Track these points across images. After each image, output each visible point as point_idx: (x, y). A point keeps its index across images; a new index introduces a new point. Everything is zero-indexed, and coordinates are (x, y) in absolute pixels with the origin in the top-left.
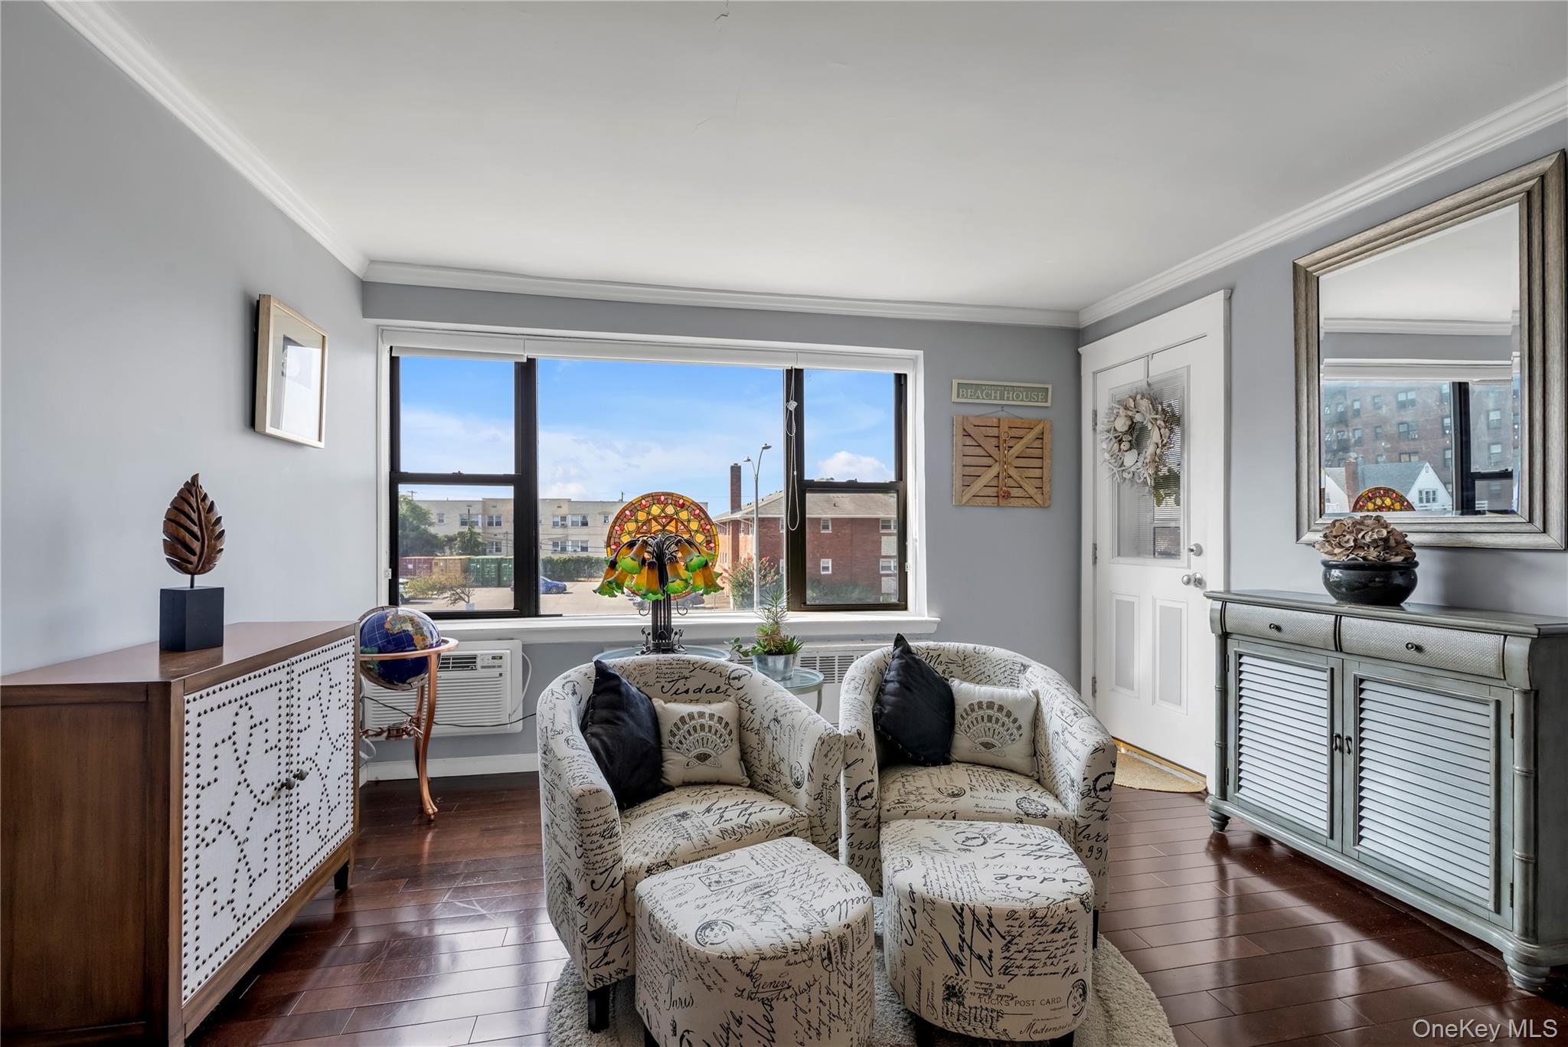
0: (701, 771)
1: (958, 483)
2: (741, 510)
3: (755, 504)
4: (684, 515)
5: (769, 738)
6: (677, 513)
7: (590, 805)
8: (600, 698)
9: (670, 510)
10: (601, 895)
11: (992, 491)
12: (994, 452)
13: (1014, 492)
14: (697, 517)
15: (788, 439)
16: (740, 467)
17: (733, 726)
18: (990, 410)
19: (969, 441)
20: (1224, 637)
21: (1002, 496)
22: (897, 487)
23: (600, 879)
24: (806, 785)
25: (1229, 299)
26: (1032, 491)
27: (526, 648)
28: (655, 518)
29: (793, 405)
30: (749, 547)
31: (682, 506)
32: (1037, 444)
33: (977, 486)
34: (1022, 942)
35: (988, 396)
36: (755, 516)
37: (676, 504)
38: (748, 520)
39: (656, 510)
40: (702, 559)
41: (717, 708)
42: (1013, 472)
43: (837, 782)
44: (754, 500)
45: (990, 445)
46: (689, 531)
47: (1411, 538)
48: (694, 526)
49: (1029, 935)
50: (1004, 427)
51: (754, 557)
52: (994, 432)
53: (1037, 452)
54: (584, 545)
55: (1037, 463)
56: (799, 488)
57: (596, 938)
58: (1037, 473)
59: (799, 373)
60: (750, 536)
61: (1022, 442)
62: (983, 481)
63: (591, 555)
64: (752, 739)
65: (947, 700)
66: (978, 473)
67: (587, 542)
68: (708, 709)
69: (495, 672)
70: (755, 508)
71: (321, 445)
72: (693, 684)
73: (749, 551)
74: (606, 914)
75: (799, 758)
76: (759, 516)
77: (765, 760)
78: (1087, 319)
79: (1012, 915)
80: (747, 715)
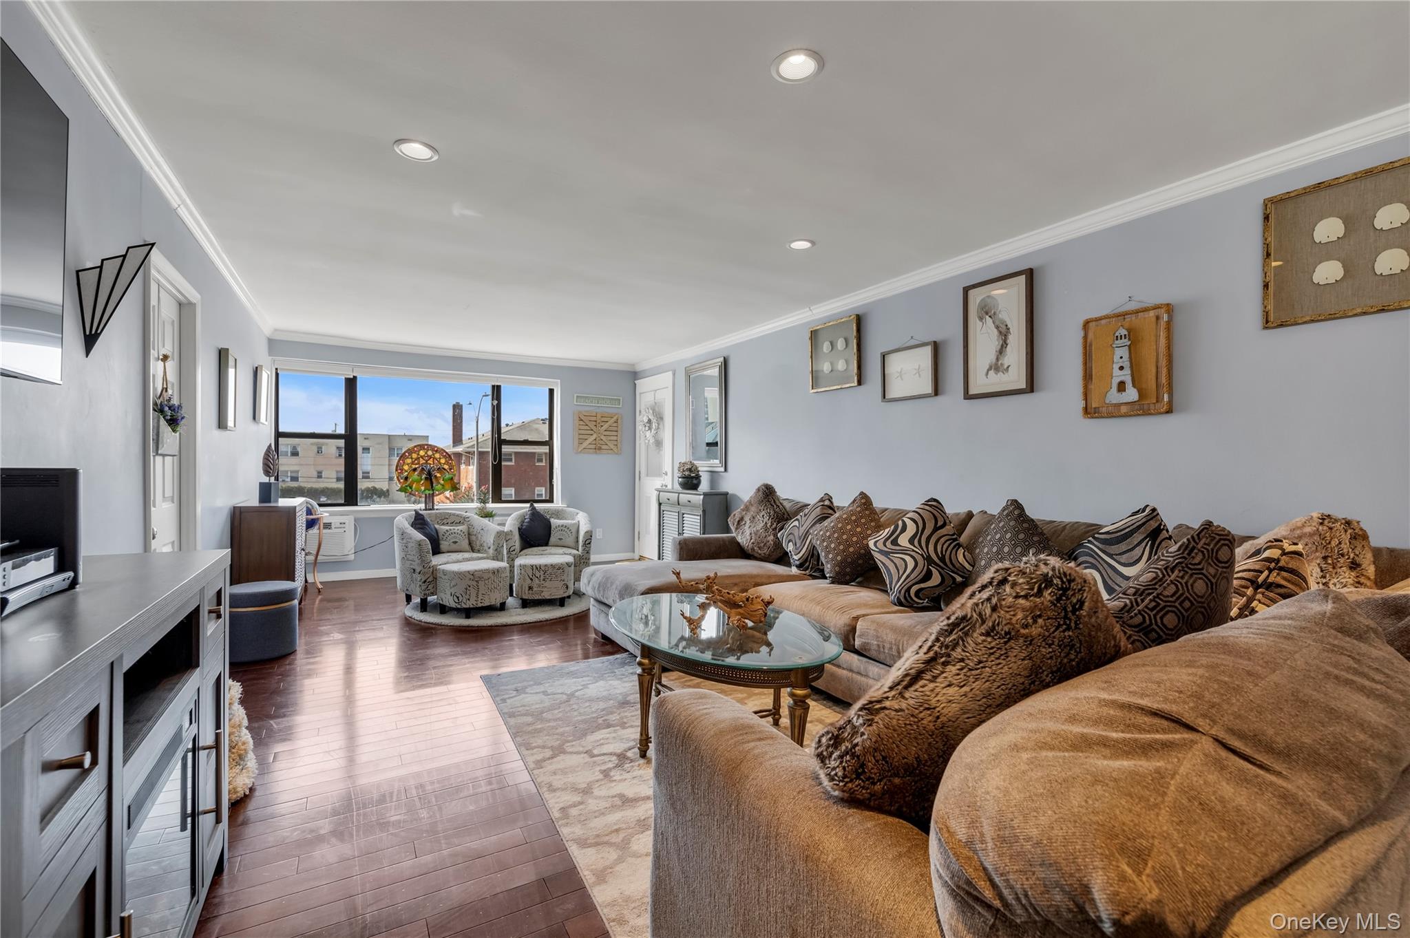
0: (454, 547)
1: (576, 442)
2: (462, 444)
3: (475, 439)
4: (437, 456)
5: (479, 536)
6: (433, 454)
7: (423, 543)
8: (417, 522)
9: (430, 453)
10: (426, 570)
11: (593, 446)
12: (594, 428)
13: (603, 447)
14: (444, 457)
15: (493, 419)
16: (462, 406)
17: (466, 533)
18: (591, 409)
19: (581, 423)
20: (660, 504)
21: (598, 449)
22: (549, 443)
23: (426, 565)
24: (492, 547)
25: (674, 374)
26: (612, 447)
27: (355, 520)
28: (422, 457)
29: (495, 402)
30: (469, 477)
31: (436, 451)
32: (615, 425)
33: (585, 444)
34: (548, 572)
35: (592, 402)
36: (475, 450)
37: (433, 450)
38: (469, 453)
39: (422, 453)
40: (451, 476)
41: (460, 528)
42: (602, 437)
43: (503, 546)
44: (475, 435)
45: (592, 425)
46: (440, 463)
47: (699, 469)
48: (443, 461)
49: (550, 571)
50: (599, 416)
51: (474, 485)
52: (594, 419)
53: (615, 429)
54: (294, 475)
55: (615, 433)
56: (499, 442)
57: (425, 582)
58: (615, 438)
59: (499, 387)
60: (471, 467)
61: (608, 423)
62: (588, 442)
63: (303, 485)
64: (473, 538)
65: (548, 526)
66: (586, 437)
67: (298, 472)
68: (456, 528)
69: (342, 530)
70: (475, 443)
71: (266, 423)
72: (449, 521)
73: (470, 481)
74: (427, 576)
75: (489, 539)
76: (480, 450)
77: (478, 544)
78: (638, 368)
79: (546, 565)
80: (471, 530)
